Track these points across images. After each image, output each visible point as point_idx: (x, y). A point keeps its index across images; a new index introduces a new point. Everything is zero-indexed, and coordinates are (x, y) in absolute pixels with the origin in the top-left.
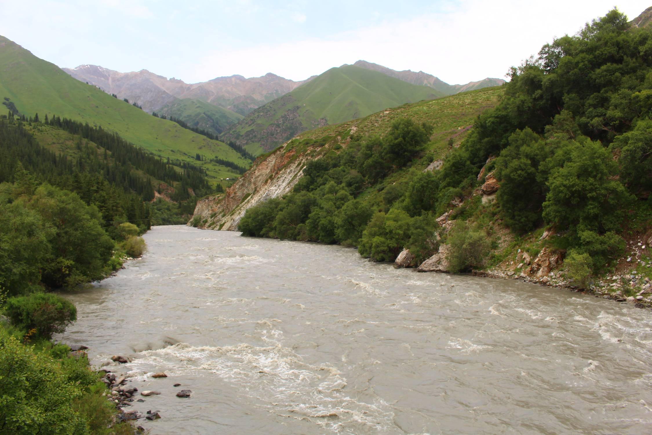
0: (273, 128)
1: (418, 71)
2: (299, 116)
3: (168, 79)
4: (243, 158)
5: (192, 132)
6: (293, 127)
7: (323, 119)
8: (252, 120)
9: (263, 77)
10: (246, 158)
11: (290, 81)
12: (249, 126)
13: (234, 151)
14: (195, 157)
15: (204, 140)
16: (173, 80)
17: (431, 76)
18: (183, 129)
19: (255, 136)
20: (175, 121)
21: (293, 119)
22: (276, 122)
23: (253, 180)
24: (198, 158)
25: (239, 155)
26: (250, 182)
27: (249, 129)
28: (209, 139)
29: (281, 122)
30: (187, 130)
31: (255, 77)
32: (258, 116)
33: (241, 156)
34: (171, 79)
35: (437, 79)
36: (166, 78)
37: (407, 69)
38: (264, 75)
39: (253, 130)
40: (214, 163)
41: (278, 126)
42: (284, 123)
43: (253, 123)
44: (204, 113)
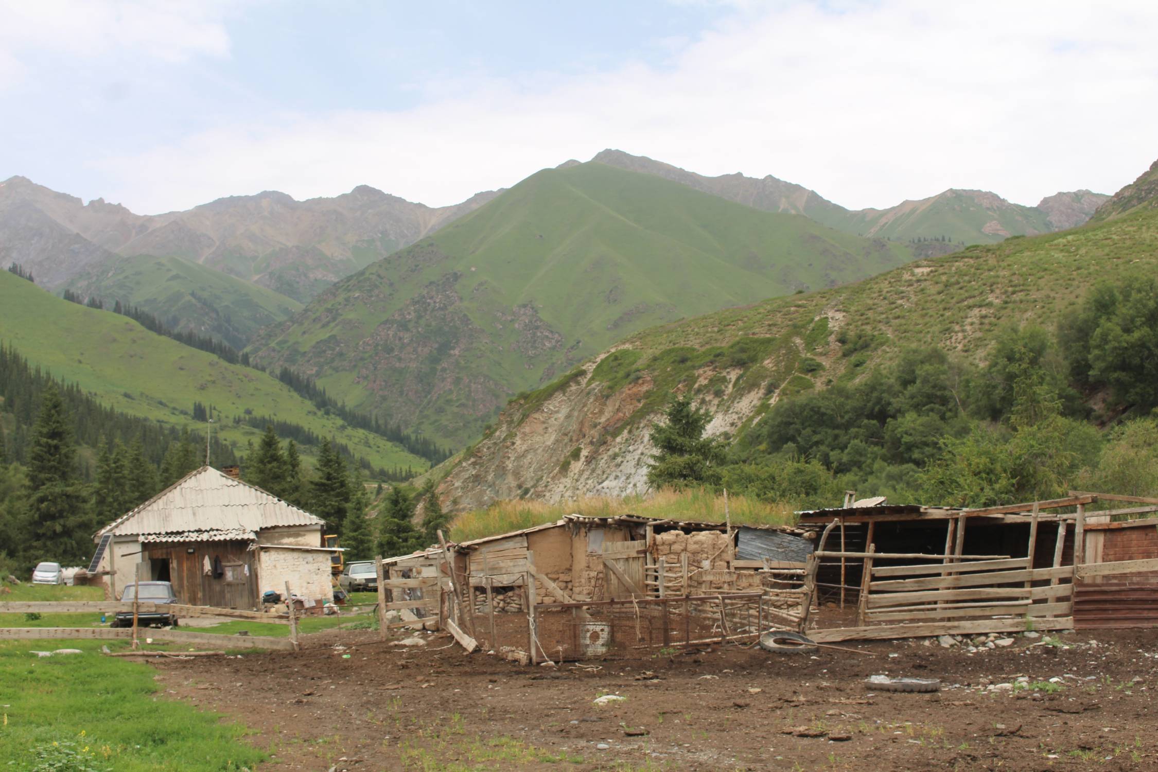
0: (391, 333)
1: (761, 176)
2: (461, 299)
3: (86, 203)
4: (320, 413)
5: (176, 343)
6: (446, 329)
7: (525, 306)
8: (329, 311)
9: (344, 196)
10: (327, 413)
11: (420, 205)
12: (323, 326)
13: (295, 395)
14: (192, 412)
15: (211, 364)
16: (98, 205)
17: (798, 188)
18: (153, 335)
19: (341, 354)
20: (128, 313)
21: (444, 308)
22: (397, 317)
23: (510, 465)
24: (200, 414)
25: (309, 405)
26: (502, 471)
27: (324, 335)
28: (225, 364)
29: (413, 315)
30: (163, 338)
31: (324, 196)
32: (347, 300)
33: (314, 409)
34: (92, 203)
35: (814, 196)
36: (79, 200)
37: (733, 172)
38: (348, 190)
39: (333, 337)
40: (248, 428)
41: (404, 326)
42: (419, 317)
43: (334, 319)
44: (193, 294)
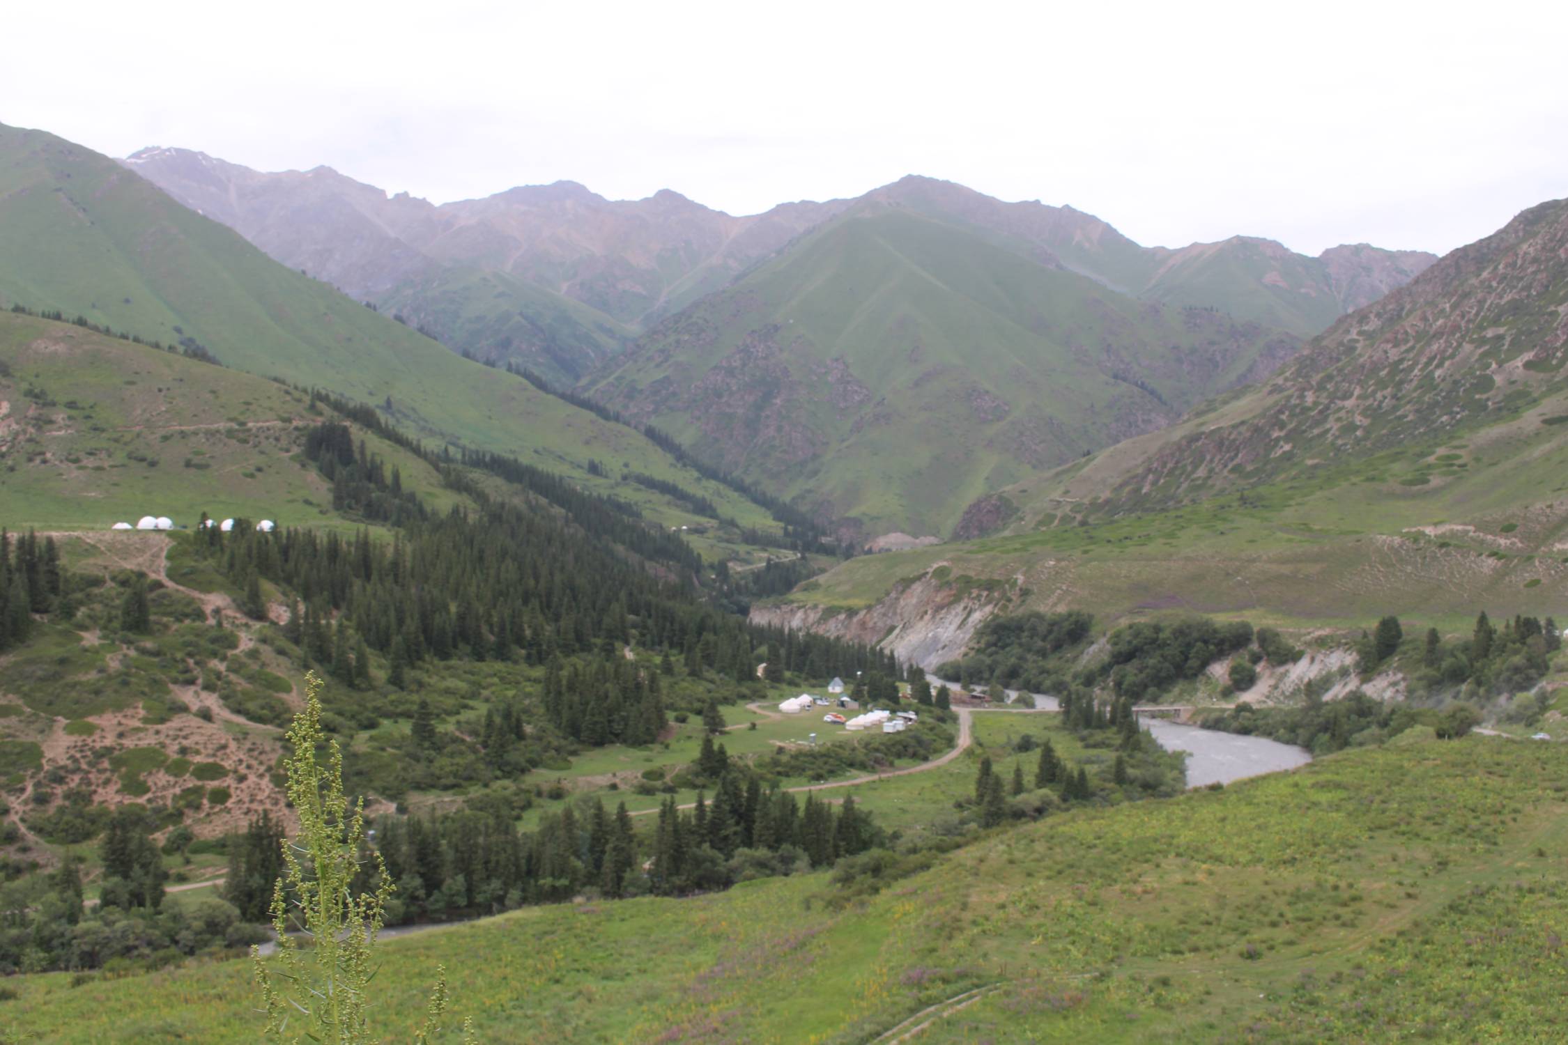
0: (719, 378)
1: (1058, 205)
2: (781, 350)
4: (679, 465)
5: (561, 401)
6: (769, 379)
7: (837, 360)
8: (662, 351)
9: (646, 200)
10: (685, 465)
11: (720, 214)
12: (658, 366)
13: (659, 450)
14: (586, 466)
15: (592, 422)
16: (405, 200)
18: (543, 394)
19: (674, 394)
20: (519, 373)
21: (765, 358)
22: (725, 364)
24: (594, 469)
25: (670, 458)
27: (659, 375)
28: (601, 421)
29: (738, 364)
30: (551, 397)
32: (678, 342)
33: (674, 462)
34: (397, 196)
35: (1109, 229)
38: (651, 193)
39: (667, 378)
40: (636, 485)
41: (731, 372)
42: (744, 365)
43: (666, 360)
44: (521, 314)
